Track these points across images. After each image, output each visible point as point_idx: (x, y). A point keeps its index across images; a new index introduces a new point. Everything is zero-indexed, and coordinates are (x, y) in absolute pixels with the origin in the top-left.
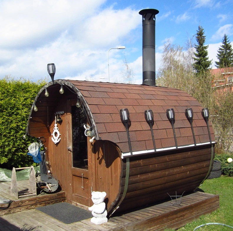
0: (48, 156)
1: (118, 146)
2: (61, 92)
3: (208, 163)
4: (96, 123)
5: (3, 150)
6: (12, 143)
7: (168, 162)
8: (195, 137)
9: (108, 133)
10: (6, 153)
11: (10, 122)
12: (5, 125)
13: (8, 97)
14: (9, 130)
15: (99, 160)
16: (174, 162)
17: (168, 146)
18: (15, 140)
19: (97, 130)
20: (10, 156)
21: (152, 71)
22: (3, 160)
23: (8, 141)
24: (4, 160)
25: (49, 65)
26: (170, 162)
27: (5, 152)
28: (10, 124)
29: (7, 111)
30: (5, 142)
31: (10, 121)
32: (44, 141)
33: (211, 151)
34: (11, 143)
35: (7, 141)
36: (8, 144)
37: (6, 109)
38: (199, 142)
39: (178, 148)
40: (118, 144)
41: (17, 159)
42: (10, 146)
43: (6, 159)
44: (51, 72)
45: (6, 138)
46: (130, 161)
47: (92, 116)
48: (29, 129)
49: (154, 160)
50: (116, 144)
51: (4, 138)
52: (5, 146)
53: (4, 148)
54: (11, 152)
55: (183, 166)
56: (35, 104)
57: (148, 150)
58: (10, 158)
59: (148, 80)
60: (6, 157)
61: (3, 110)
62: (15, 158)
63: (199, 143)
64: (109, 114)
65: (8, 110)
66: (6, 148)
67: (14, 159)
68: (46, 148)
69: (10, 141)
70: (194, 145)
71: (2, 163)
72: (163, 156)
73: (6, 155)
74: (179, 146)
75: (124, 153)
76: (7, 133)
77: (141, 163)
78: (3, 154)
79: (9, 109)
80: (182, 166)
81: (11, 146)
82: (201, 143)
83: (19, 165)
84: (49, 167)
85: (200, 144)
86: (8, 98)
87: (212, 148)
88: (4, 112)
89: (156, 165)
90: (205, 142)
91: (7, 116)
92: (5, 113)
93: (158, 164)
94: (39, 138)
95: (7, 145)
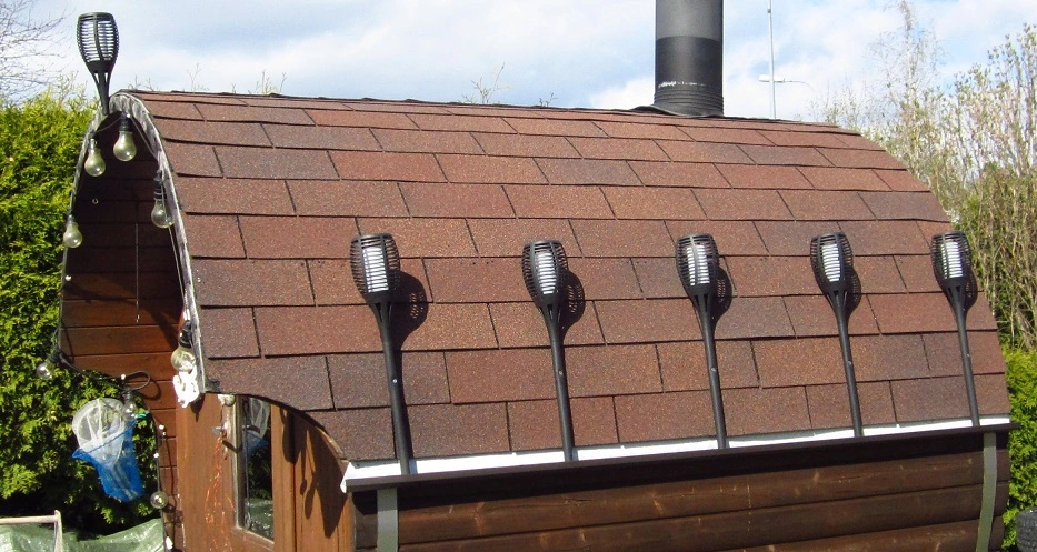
0: (172, 465)
1: (323, 428)
2: (122, 153)
3: (963, 532)
4: (204, 307)
5: (12, 435)
6: (53, 398)
7: (661, 522)
8: (861, 389)
9: (268, 361)
10: (27, 448)
11: (43, 300)
12: (16, 313)
13: (45, 181)
14: (39, 337)
15: (305, 494)
16: (703, 522)
17: (658, 436)
18: (67, 385)
19: (202, 344)
20: (48, 462)
21: (697, 38)
22: (14, 482)
23: (33, 390)
24: (21, 478)
25: (83, 19)
26: (677, 521)
27: (25, 443)
28: (42, 308)
29: (28, 248)
30: (19, 393)
31: (42, 295)
32: (154, 393)
33: (979, 468)
34: (50, 401)
35: (27, 389)
36: (36, 402)
37: (28, 238)
38: (891, 416)
39: (733, 444)
40: (318, 417)
41: (86, 476)
42: (43, 415)
43: (29, 474)
44: (95, 57)
45: (22, 377)
46: (403, 506)
47: (190, 271)
48: (66, 331)
49: (567, 505)
50: (312, 415)
51: (12, 373)
52: (18, 413)
53: (17, 423)
54: (52, 445)
55: (775, 543)
56: (72, 213)
57: (520, 452)
58: (47, 469)
59: (673, 84)
60: (32, 467)
61: (13, 239)
62: (79, 473)
63: (892, 424)
64: (296, 264)
65: (33, 242)
66: (23, 422)
67: (72, 478)
68: (162, 427)
69: (42, 391)
70: (849, 434)
71: (7, 494)
72: (627, 489)
73: (25, 454)
74: (737, 437)
75: (359, 463)
76: (28, 351)
77: (473, 521)
78: (14, 451)
79: (42, 235)
80: (772, 548)
81: (51, 416)
82: (903, 424)
83: (107, 507)
84: (174, 523)
85: (898, 430)
86: (43, 187)
87: (990, 453)
88: (17, 249)
89: (582, 533)
90: (932, 421)
91: (29, 270)
92: (20, 257)
93: (591, 529)
94: (123, 377)
95: (29, 411)
